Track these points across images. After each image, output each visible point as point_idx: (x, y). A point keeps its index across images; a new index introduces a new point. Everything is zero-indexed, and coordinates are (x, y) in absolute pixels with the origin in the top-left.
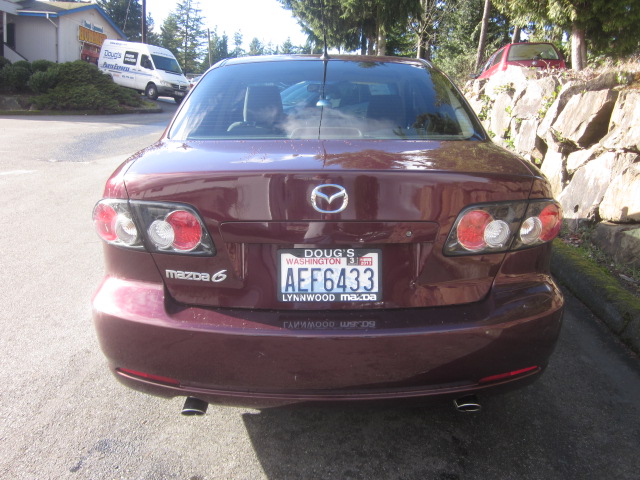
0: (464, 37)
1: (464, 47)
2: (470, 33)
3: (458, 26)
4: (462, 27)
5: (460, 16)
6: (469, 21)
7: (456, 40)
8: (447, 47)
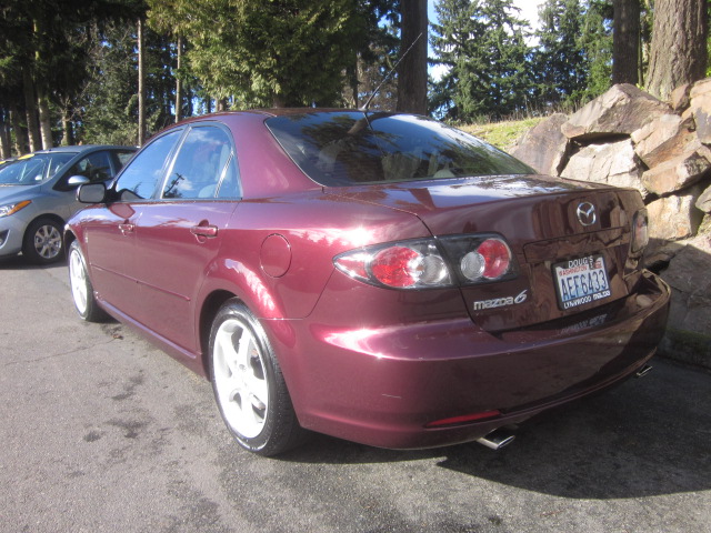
0: (118, 111)
1: (118, 122)
2: (123, 107)
3: (109, 99)
4: (114, 100)
5: (109, 88)
6: (120, 93)
7: (109, 114)
8: (98, 122)
